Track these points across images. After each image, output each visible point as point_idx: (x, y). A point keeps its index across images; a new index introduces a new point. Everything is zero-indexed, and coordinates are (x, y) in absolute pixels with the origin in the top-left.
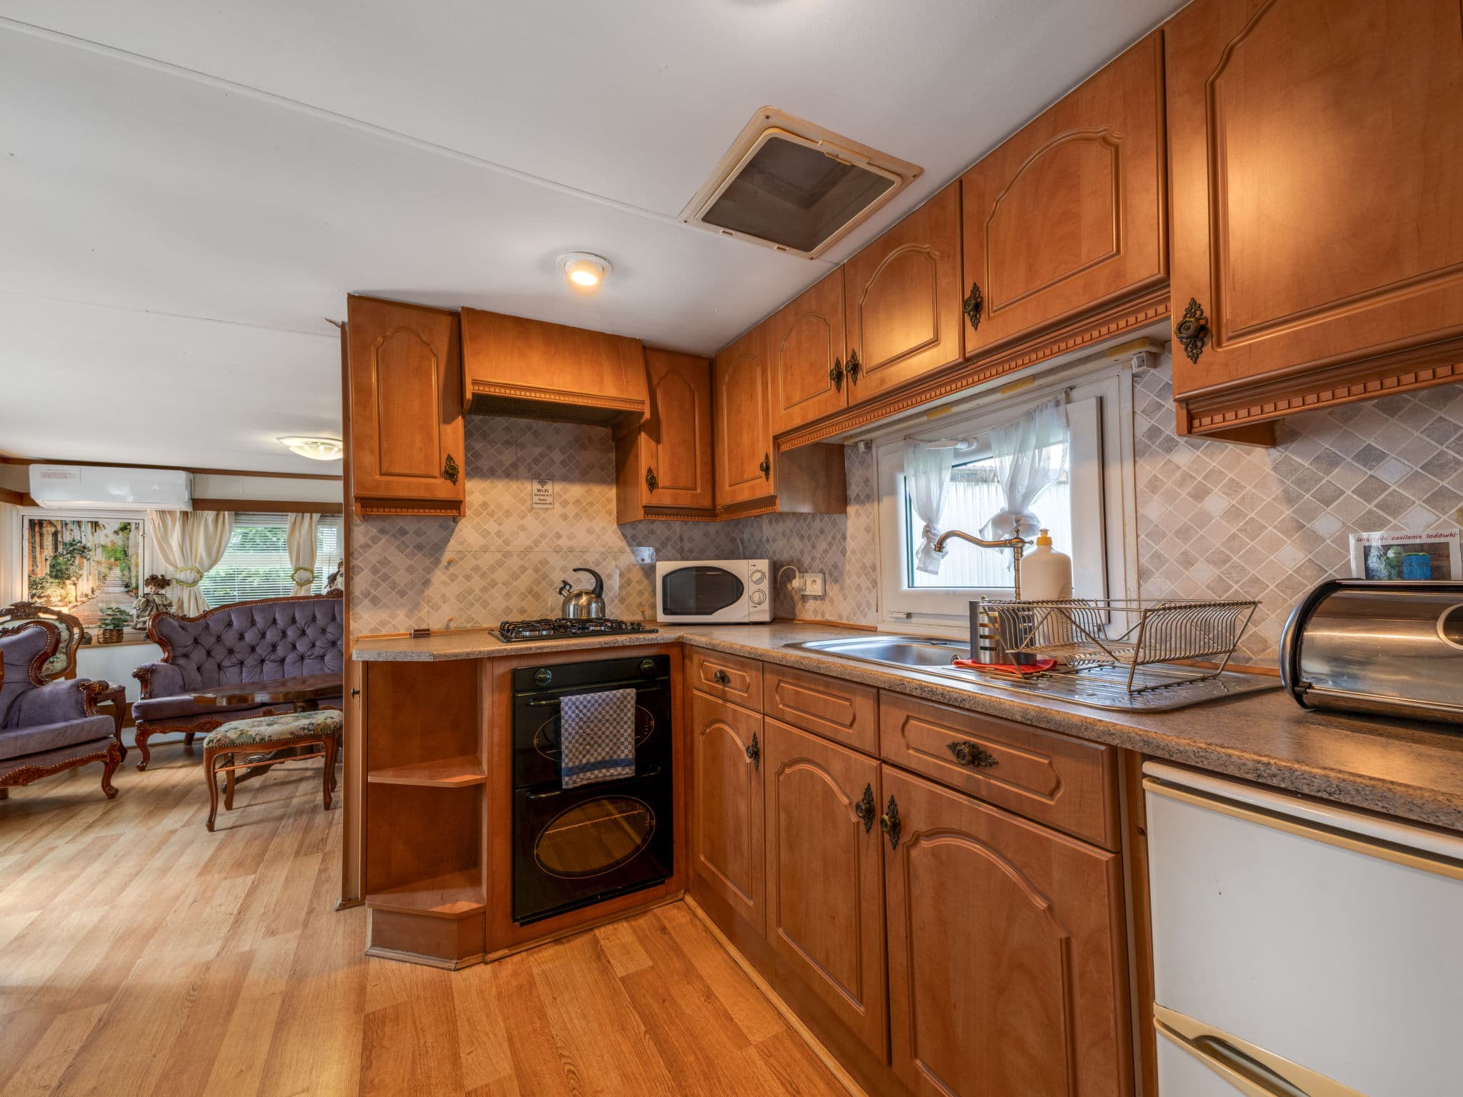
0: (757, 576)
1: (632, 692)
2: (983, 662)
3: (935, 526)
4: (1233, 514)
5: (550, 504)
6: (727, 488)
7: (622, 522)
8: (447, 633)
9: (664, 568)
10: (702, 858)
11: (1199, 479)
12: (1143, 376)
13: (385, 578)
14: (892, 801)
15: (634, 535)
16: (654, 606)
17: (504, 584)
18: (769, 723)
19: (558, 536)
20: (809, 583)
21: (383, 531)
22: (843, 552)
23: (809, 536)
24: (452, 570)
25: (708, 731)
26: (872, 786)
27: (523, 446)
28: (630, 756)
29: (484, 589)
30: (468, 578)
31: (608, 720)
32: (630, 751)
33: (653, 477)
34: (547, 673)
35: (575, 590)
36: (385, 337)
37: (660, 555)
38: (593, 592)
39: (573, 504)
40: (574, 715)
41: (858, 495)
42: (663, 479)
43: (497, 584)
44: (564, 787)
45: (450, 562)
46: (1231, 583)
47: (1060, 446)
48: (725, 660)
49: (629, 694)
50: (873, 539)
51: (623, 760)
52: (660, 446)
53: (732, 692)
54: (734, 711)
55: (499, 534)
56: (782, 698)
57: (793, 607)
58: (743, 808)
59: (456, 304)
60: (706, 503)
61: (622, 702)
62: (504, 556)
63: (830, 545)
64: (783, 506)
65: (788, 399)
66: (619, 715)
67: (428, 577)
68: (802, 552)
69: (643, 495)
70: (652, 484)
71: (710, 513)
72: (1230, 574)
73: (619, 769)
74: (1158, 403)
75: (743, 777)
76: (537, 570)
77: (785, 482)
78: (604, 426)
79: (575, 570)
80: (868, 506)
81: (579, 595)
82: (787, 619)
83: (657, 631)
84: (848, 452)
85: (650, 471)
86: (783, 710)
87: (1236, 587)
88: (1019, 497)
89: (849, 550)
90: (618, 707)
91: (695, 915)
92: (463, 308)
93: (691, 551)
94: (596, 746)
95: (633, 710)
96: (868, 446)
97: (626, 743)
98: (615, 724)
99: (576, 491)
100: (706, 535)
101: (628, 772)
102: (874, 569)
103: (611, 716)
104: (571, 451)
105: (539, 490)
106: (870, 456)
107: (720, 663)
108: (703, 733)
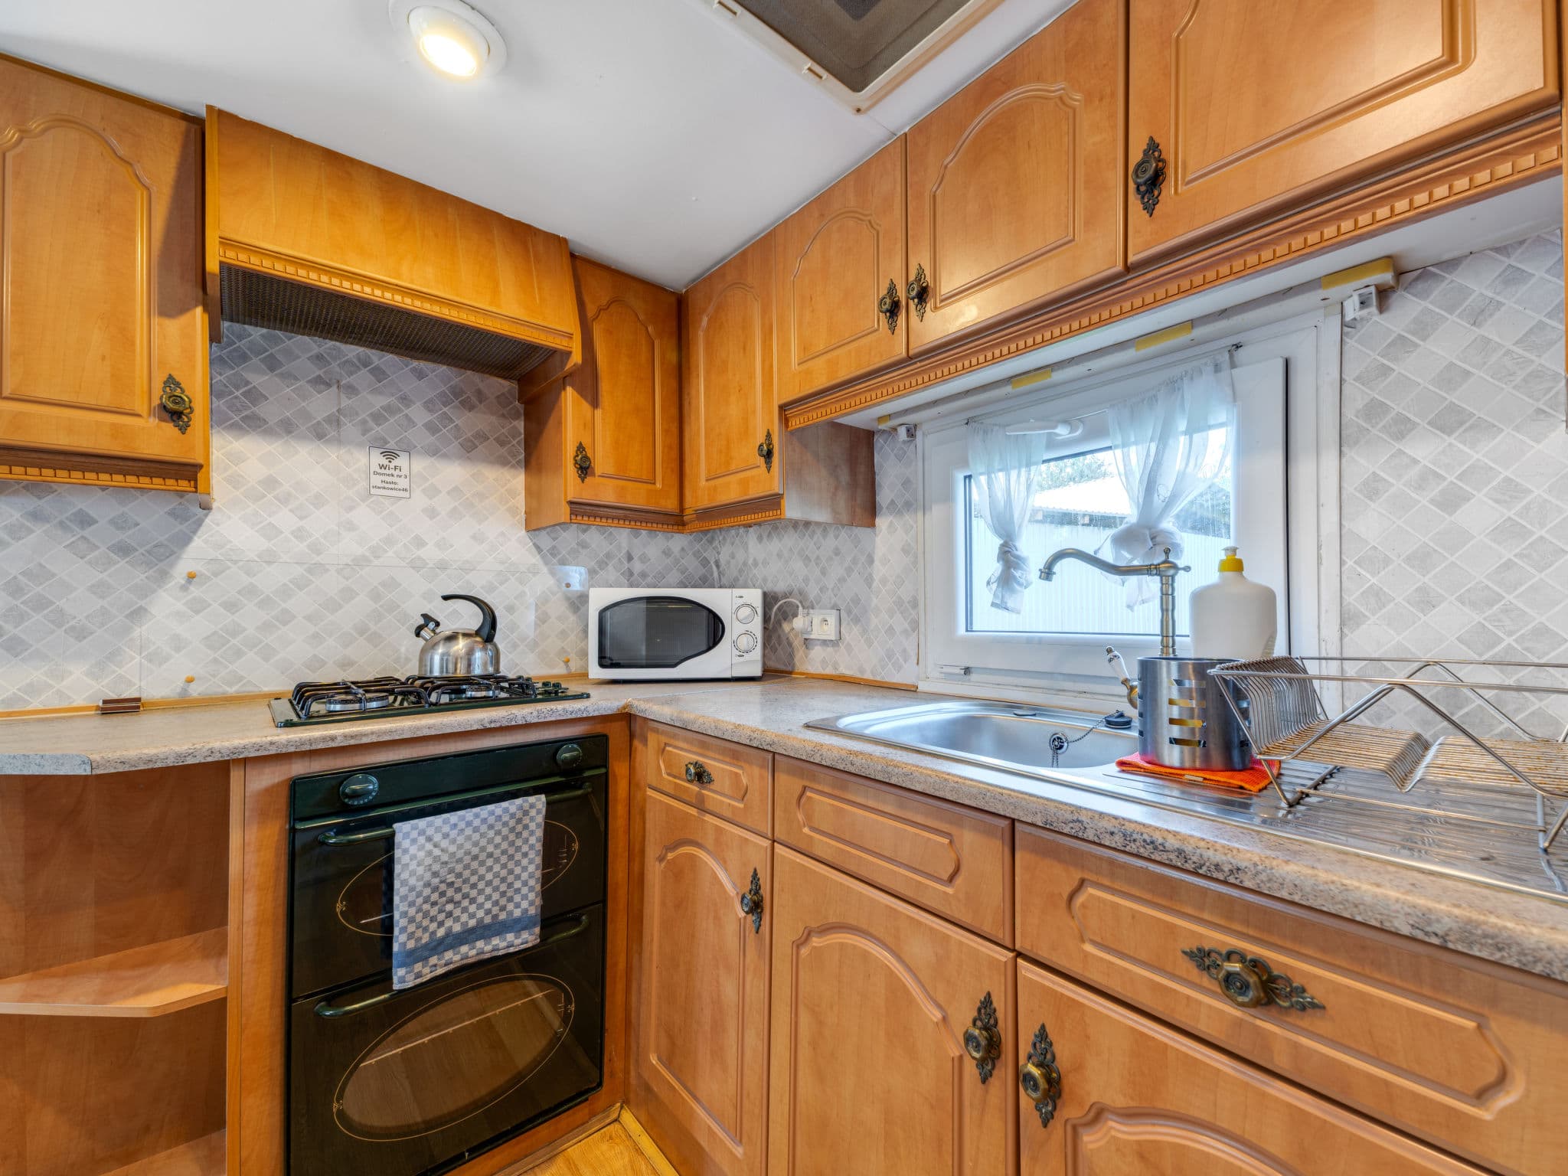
0: (745, 612)
1: (540, 801)
2: (1167, 762)
3: (1017, 544)
4: (1509, 531)
5: (405, 490)
6: (703, 483)
7: (533, 524)
8: (182, 704)
9: (601, 597)
10: (654, 1060)
11: (1451, 478)
12: (1359, 326)
13: (41, 604)
14: (1042, 1035)
15: (554, 547)
16: (584, 654)
17: (308, 618)
18: (783, 857)
19: (420, 543)
20: (816, 621)
21: (36, 516)
22: (869, 581)
23: (818, 558)
24: (195, 591)
25: (670, 856)
26: (994, 999)
27: (351, 390)
28: (532, 911)
29: (266, 627)
30: (231, 607)
31: (490, 855)
32: (531, 903)
33: (586, 458)
34: (371, 782)
35: (445, 629)
36: (24, 133)
37: (594, 576)
38: (478, 633)
39: (448, 493)
40: (421, 854)
41: (892, 502)
42: (602, 463)
43: (295, 617)
44: (396, 986)
45: (191, 577)
46: (1502, 635)
47: (1223, 430)
48: (703, 745)
49: (532, 806)
50: (915, 563)
51: (518, 921)
52: (598, 412)
53: (712, 796)
54: (719, 830)
55: (299, 534)
56: (809, 817)
57: (791, 656)
58: (729, 991)
59: (193, 98)
60: (670, 504)
61: (519, 821)
62: (310, 571)
63: (849, 570)
64: (792, 509)
65: (805, 348)
66: (512, 844)
67: (142, 603)
68: (806, 580)
69: (568, 485)
70: (584, 469)
71: (676, 520)
72: (1499, 621)
73: (510, 937)
74: (1383, 365)
75: (732, 941)
76: (376, 596)
77: (793, 473)
78: (505, 378)
79: (446, 598)
80: (908, 518)
81: (452, 638)
82: (782, 672)
83: (588, 696)
84: (879, 441)
85: (581, 448)
86: (811, 837)
87: (1509, 640)
88: (1158, 501)
89: (876, 577)
90: (512, 830)
91: (639, 1151)
92: (210, 108)
93: (644, 575)
94: (466, 903)
95: (540, 833)
96: (911, 433)
97: (525, 890)
98: (504, 860)
99: (453, 473)
100: (667, 553)
101: (529, 938)
102: (915, 604)
103: (497, 846)
104: (445, 409)
105: (382, 467)
106: (912, 447)
107: (694, 749)
108: (661, 859)
